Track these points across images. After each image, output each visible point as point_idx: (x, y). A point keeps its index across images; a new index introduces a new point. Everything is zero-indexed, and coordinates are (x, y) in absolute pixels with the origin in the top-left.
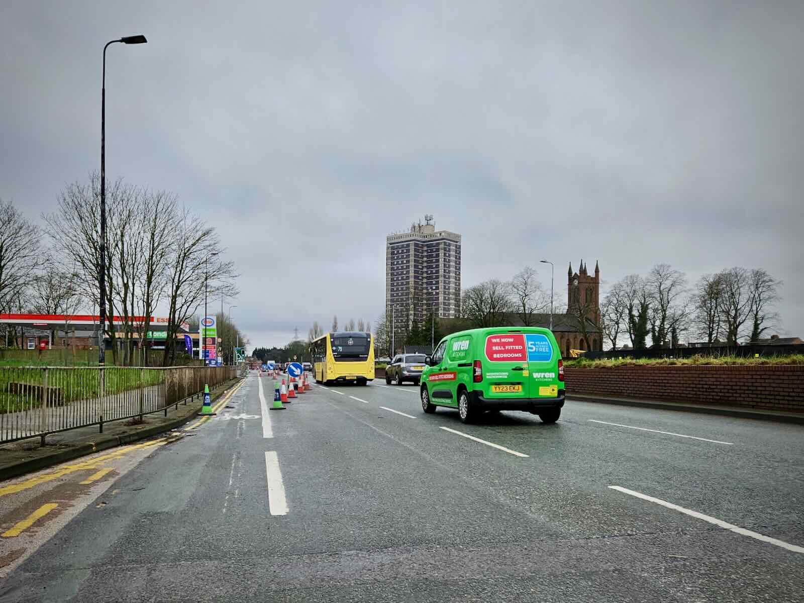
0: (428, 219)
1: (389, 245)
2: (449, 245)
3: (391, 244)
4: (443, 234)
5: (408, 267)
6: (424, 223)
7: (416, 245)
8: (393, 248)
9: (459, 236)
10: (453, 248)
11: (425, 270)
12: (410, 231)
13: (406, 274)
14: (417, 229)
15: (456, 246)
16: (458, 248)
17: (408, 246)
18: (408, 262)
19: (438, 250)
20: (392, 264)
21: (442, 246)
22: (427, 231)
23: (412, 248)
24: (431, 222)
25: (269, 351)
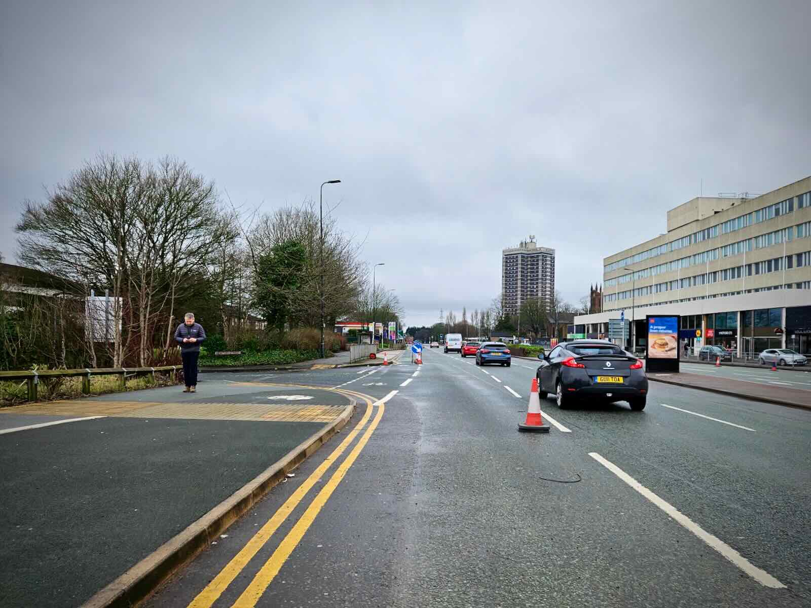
0: (532, 238)
1: (504, 256)
2: (546, 257)
3: (505, 255)
4: (542, 249)
5: (517, 272)
6: (528, 240)
7: (522, 257)
8: (506, 258)
9: (553, 250)
10: (549, 259)
11: (529, 274)
12: (519, 246)
13: (516, 277)
14: (524, 245)
15: (551, 257)
16: (553, 259)
17: (517, 257)
18: (517, 268)
19: (538, 260)
20: (506, 269)
21: (540, 258)
22: (530, 247)
23: (520, 258)
24: (534, 240)
25: (419, 329)
